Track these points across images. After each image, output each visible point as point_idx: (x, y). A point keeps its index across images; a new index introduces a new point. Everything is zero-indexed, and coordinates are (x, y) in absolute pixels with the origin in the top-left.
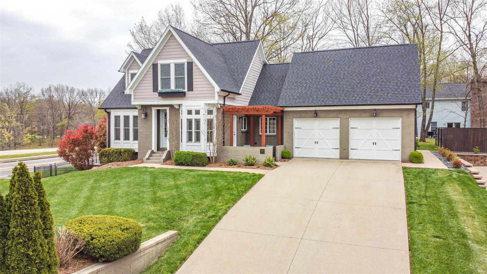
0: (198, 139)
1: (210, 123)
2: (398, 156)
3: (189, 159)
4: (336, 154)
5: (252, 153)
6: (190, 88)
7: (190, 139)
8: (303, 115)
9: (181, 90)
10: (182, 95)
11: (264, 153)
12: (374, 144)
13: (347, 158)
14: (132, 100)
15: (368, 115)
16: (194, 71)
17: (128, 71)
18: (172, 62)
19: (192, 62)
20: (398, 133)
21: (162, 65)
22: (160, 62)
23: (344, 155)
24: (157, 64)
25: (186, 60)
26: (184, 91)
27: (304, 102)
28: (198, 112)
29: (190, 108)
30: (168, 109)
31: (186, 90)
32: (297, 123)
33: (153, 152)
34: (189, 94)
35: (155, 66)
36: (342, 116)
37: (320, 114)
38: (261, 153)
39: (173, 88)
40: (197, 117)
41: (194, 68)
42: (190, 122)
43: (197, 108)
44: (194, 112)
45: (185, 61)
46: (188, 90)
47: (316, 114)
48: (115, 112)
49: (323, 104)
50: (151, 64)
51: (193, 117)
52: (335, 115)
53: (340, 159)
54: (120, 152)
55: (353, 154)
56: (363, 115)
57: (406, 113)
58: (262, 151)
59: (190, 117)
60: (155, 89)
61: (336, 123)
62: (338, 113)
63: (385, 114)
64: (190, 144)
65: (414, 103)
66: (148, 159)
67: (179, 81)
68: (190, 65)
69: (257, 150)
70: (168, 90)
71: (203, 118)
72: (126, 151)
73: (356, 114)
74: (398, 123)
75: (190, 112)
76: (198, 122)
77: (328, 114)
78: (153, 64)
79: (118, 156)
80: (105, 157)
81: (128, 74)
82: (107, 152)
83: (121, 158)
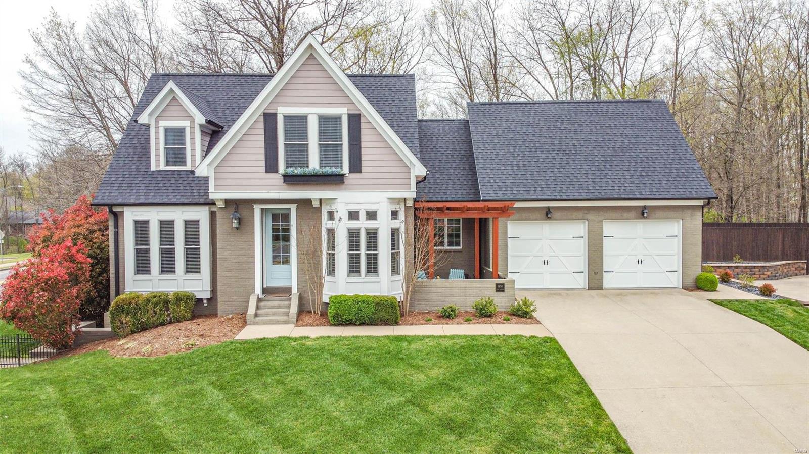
0: (372, 268)
1: (395, 236)
2: (675, 280)
3: (368, 311)
4: (581, 281)
5: (480, 291)
6: (356, 167)
7: (354, 268)
8: (524, 215)
9: (334, 170)
10: (336, 180)
11: (503, 291)
12: (640, 262)
13: (601, 288)
14: (212, 188)
15: (633, 216)
16: (363, 132)
18: (313, 113)
19: (360, 114)
20: (676, 246)
21: (287, 118)
22: (282, 111)
23: (595, 282)
24: (275, 115)
25: (346, 108)
26: (343, 172)
27: (528, 192)
28: (372, 215)
29: (354, 208)
30: (293, 207)
31: (346, 170)
32: (511, 229)
33: (259, 300)
34: (351, 178)
35: (270, 119)
36: (591, 216)
37: (556, 214)
38: (497, 291)
39: (314, 164)
40: (371, 224)
41: (363, 126)
42: (353, 236)
43: (371, 208)
44: (363, 215)
45: (342, 111)
46: (351, 172)
47: (548, 214)
48: (135, 213)
49: (564, 197)
50: (261, 111)
51: (363, 224)
52: (580, 214)
53: (588, 290)
54: (166, 303)
55: (609, 281)
56: (625, 215)
57: (689, 212)
58: (499, 286)
59: (354, 224)
60: (271, 167)
61: (580, 228)
62: (586, 211)
63: (659, 213)
64: (354, 278)
65: (704, 196)
66: (256, 315)
67: (329, 151)
68: (355, 120)
69: (488, 286)
70: (298, 171)
71: (384, 225)
72: (180, 298)
73: (613, 214)
74: (675, 228)
75: (354, 215)
76: (372, 235)
77: (569, 214)
78: (264, 113)
79: (161, 310)
80: (127, 314)
81: (157, 127)
82: (130, 303)
83: (168, 315)
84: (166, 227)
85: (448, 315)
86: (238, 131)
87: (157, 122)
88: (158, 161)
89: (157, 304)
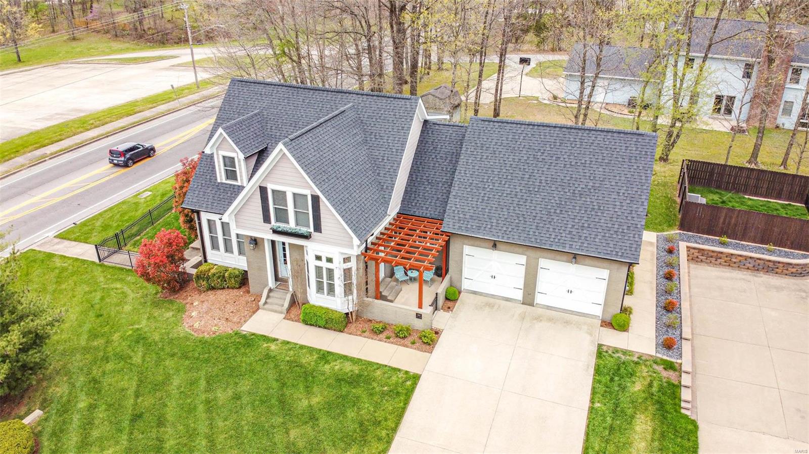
0: (331, 292)
1: (347, 273)
2: (598, 311)
4: (519, 295)
5: (406, 315)
6: (318, 228)
7: (320, 288)
8: (477, 243)
9: (304, 230)
11: (420, 318)
12: (570, 292)
13: (532, 304)
15: (567, 259)
16: (321, 209)
17: (217, 151)
18: (290, 192)
19: (318, 198)
20: (602, 285)
21: (273, 191)
22: (270, 187)
24: (266, 188)
25: (310, 191)
26: (309, 230)
27: (479, 228)
28: (329, 260)
29: (319, 254)
31: (312, 229)
32: (467, 249)
33: (271, 290)
34: (315, 235)
35: (263, 190)
36: (529, 252)
37: (500, 246)
38: (415, 317)
39: (292, 224)
40: (329, 265)
41: (321, 205)
42: (319, 269)
43: (330, 256)
44: (324, 259)
45: (308, 192)
46: (315, 231)
47: (494, 245)
48: (207, 215)
50: (258, 185)
51: (324, 264)
52: (520, 250)
53: (522, 304)
55: (539, 299)
56: (558, 257)
57: (616, 266)
58: (418, 315)
59: (319, 263)
60: (267, 219)
61: (523, 259)
62: (526, 249)
64: (321, 295)
65: (628, 260)
66: (266, 303)
67: (301, 216)
68: (316, 199)
69: (411, 313)
71: (338, 267)
74: (605, 273)
75: (318, 258)
76: (330, 272)
77: (512, 249)
78: (260, 187)
79: (221, 281)
80: (203, 280)
82: (204, 274)
83: (226, 284)
86: (245, 196)
89: (219, 277)
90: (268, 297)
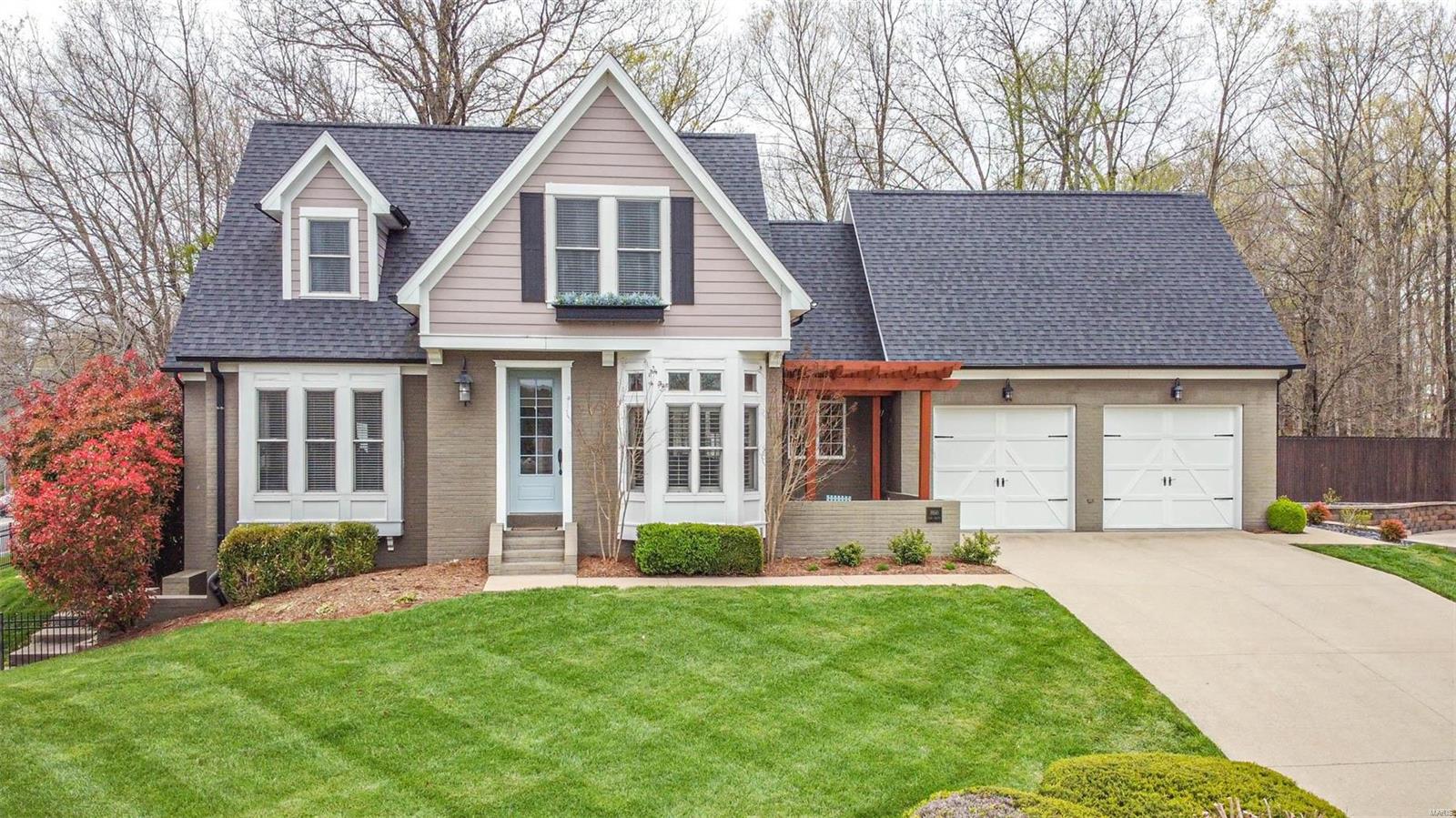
0: (711, 476)
1: (750, 420)
2: (1230, 515)
3: (710, 550)
5: (899, 520)
6: (684, 293)
7: (678, 476)
8: (964, 395)
9: (647, 298)
10: (649, 316)
11: (940, 521)
12: (1167, 481)
13: (1097, 528)
14: (424, 327)
15: (1156, 399)
16: (698, 231)
18: (608, 195)
19: (692, 199)
20: (1230, 454)
21: (562, 203)
22: (554, 190)
23: (1088, 520)
24: (539, 198)
25: (667, 188)
26: (658, 302)
27: (971, 352)
28: (711, 382)
29: (679, 367)
30: (566, 367)
31: (666, 298)
33: (505, 534)
34: (676, 314)
35: (530, 204)
36: (1083, 398)
37: (1018, 394)
38: (928, 521)
39: (609, 287)
40: (710, 398)
41: (698, 220)
42: (678, 417)
43: (711, 367)
44: (695, 381)
45: (662, 192)
46: (675, 301)
47: (1006, 393)
48: (258, 376)
49: (1036, 361)
50: (515, 191)
51: (695, 397)
52: (1061, 394)
53: (1076, 531)
54: (327, 541)
56: (1143, 395)
57: (1255, 392)
58: (932, 513)
59: (679, 397)
60: (532, 290)
61: (1061, 420)
62: (1073, 388)
63: (1201, 394)
64: (679, 495)
65: (1281, 363)
66: (505, 558)
67: (636, 265)
68: (684, 208)
69: (914, 512)
70: (584, 299)
71: (732, 398)
72: (353, 533)
73: (1124, 395)
74: (1228, 420)
75: (679, 382)
76: (712, 420)
77: (1045, 394)
78: (522, 195)
79: (317, 553)
80: (255, 560)
81: (295, 219)
82: (259, 540)
83: (331, 562)
84: (320, 403)
85: (845, 560)
86: (475, 226)
87: (295, 208)
88: (296, 281)
89: (310, 542)
90: (505, 547)
